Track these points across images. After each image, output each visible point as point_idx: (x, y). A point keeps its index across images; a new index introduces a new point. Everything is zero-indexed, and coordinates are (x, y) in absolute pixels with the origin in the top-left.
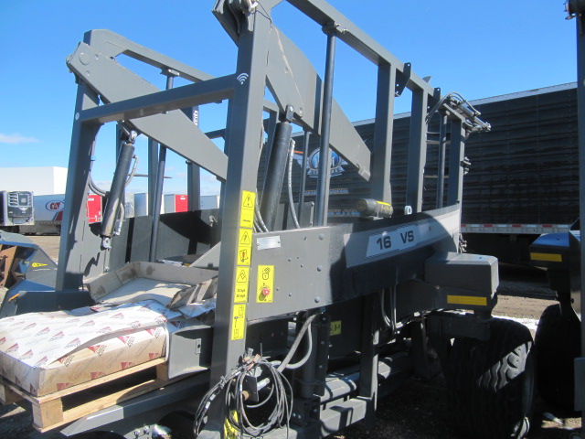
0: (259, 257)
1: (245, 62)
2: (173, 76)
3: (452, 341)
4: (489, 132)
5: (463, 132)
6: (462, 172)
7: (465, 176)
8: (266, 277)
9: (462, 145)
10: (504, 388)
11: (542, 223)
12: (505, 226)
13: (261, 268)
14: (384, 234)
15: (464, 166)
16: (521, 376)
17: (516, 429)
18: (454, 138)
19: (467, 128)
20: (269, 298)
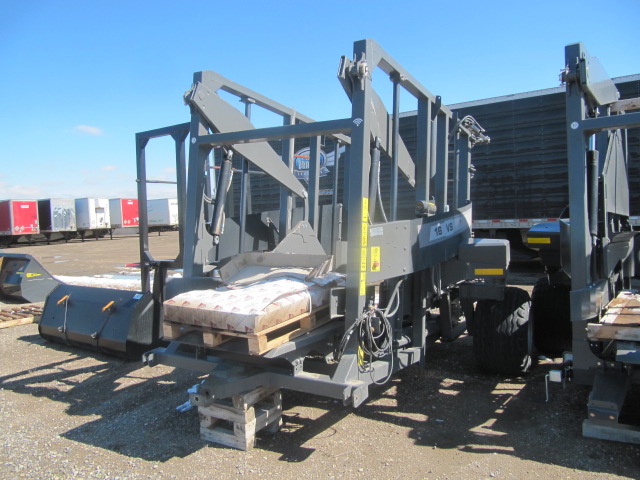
0: (372, 242)
1: (358, 108)
2: (251, 103)
3: (475, 304)
4: (490, 145)
5: (470, 145)
6: (470, 177)
7: (471, 180)
8: (376, 255)
9: (469, 154)
10: (516, 332)
11: (519, 217)
12: (486, 221)
13: (373, 248)
14: (439, 225)
15: (471, 171)
16: (527, 323)
17: (524, 361)
18: (465, 150)
19: (472, 141)
20: (378, 269)
